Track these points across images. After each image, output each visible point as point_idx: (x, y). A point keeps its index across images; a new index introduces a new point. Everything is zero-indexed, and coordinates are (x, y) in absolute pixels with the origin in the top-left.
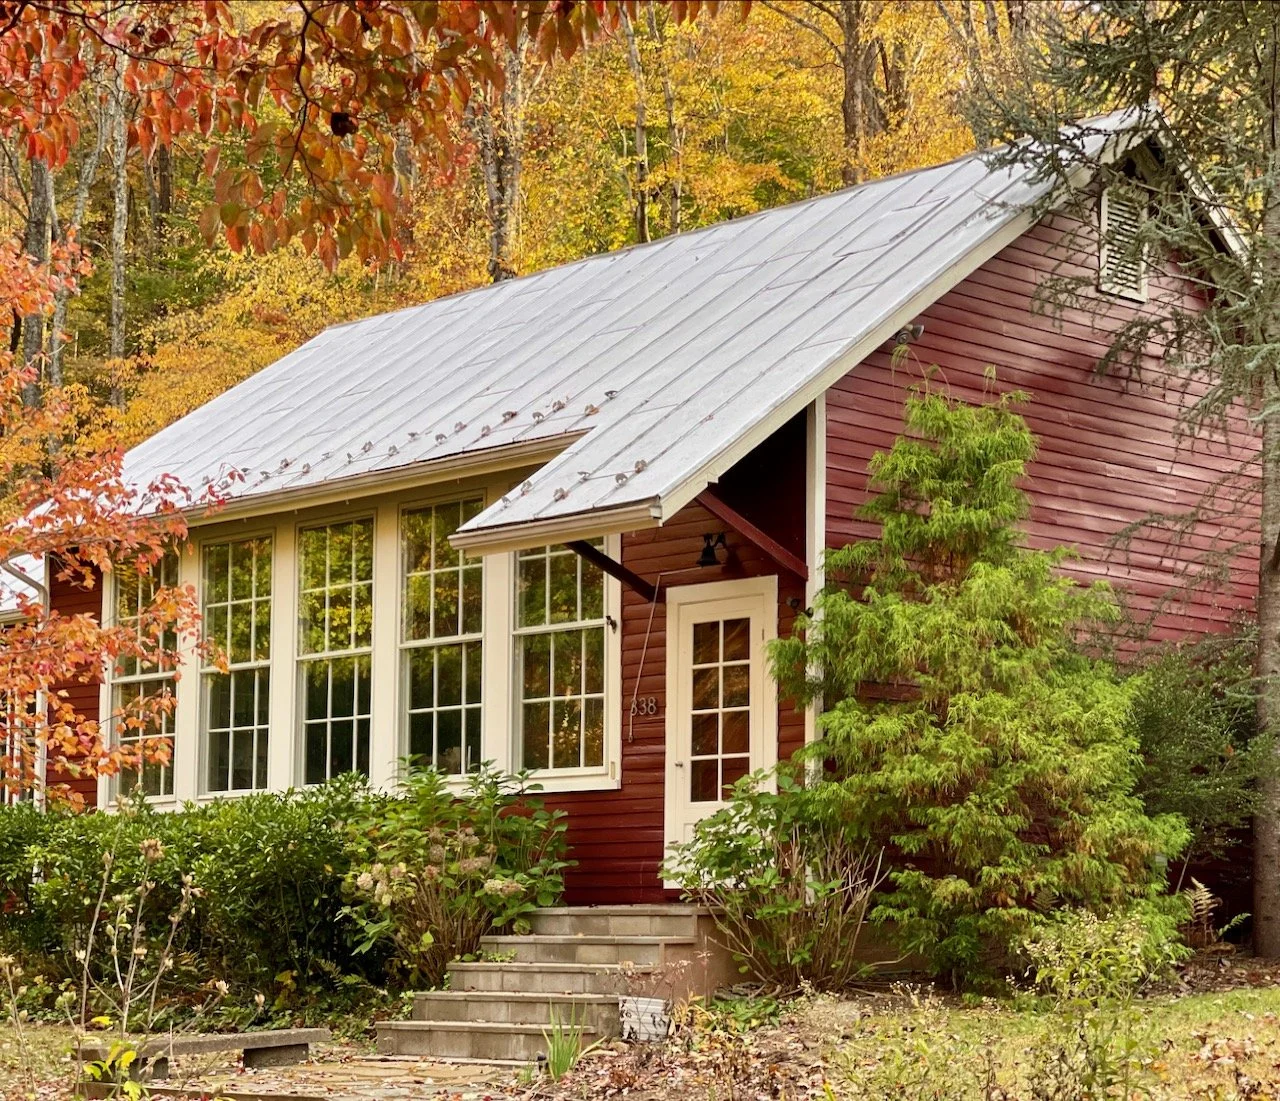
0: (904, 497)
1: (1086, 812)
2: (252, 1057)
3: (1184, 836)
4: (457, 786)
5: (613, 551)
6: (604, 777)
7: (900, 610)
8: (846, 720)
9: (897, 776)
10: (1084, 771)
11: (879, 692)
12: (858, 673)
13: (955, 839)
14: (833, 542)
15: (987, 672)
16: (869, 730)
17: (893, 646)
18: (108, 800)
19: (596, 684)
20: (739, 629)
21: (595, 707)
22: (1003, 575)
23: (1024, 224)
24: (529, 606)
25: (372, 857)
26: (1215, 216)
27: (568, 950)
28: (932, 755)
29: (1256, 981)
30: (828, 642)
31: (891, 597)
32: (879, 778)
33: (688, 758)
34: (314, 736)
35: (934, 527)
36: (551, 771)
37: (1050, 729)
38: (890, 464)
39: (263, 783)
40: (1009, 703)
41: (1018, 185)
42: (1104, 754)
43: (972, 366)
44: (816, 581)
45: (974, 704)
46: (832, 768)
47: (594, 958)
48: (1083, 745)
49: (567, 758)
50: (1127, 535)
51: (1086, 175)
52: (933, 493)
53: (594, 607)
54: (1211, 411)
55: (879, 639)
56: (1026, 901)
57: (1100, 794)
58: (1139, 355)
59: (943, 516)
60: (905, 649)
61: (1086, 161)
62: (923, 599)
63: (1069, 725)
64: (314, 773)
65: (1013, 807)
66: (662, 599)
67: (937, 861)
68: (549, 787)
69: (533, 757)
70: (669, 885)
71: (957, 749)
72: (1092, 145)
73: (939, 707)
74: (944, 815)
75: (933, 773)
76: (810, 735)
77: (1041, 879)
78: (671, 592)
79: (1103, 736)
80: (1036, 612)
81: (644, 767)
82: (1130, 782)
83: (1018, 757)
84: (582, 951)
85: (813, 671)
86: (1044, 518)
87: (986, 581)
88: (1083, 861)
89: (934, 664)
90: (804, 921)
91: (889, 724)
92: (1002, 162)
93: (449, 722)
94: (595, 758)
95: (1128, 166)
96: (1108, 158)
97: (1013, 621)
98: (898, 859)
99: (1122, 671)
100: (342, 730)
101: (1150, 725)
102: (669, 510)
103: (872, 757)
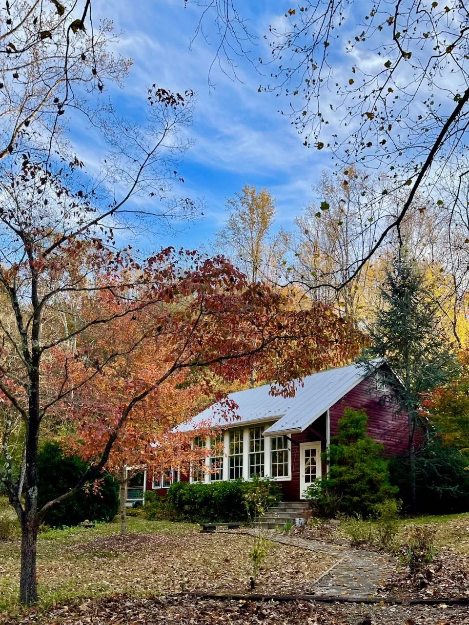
0: (345, 427)
1: (380, 485)
2: (230, 527)
3: (398, 490)
4: (261, 479)
5: (290, 436)
6: (288, 478)
7: (345, 448)
8: (335, 468)
9: (346, 478)
10: (380, 477)
11: (342, 462)
12: (337, 459)
13: (357, 489)
14: (331, 435)
15: (361, 459)
16: (340, 469)
17: (344, 454)
18: (191, 481)
19: (286, 460)
20: (314, 452)
21: (286, 466)
22: (363, 441)
23: (363, 378)
24: (273, 447)
25: (247, 493)
26: (397, 377)
27: (284, 510)
28: (352, 474)
29: (412, 518)
30: (331, 453)
31: (343, 445)
32: (342, 478)
33: (304, 475)
34: (232, 470)
35: (350, 433)
36: (278, 477)
37: (373, 470)
38: (342, 421)
39: (221, 479)
40: (365, 465)
41: (362, 372)
42: (383, 474)
43: (355, 403)
44: (328, 442)
45: (359, 465)
46: (333, 476)
47: (290, 511)
48: (379, 472)
49: (281, 475)
50: (384, 434)
51: (374, 370)
52: (350, 427)
53: (286, 446)
54: (398, 412)
55: (341, 453)
56: (369, 501)
57: (383, 482)
58: (384, 401)
59: (352, 431)
60: (346, 455)
61: (374, 367)
62: (349, 445)
63: (377, 469)
64: (231, 477)
65: (367, 484)
66: (299, 445)
67: (354, 493)
68: (278, 480)
69: (274, 474)
70: (301, 498)
71: (356, 473)
72: (374, 364)
73: (353, 466)
74: (354, 485)
75: (352, 477)
76: (328, 471)
77: (372, 497)
78: (301, 444)
79: (383, 471)
80: (369, 448)
81: (296, 476)
82: (388, 479)
83: (368, 475)
84: (288, 510)
85: (328, 459)
86: (369, 431)
87: (361, 442)
88: (380, 494)
89: (351, 457)
90: (328, 505)
91: (343, 468)
92: (358, 367)
93: (258, 468)
94: (286, 474)
95: (381, 367)
96: (378, 367)
97: (366, 450)
98: (346, 493)
99: (385, 459)
100: (237, 469)
101: (391, 469)
102: (303, 429)
103: (341, 474)
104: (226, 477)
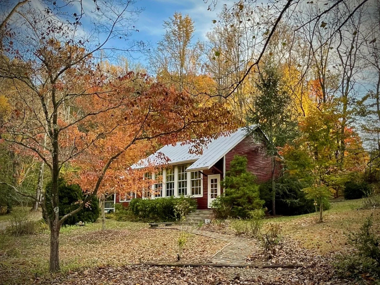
0: (234, 166)
1: (254, 199)
2: (166, 225)
3: (265, 202)
4: (185, 197)
5: (202, 171)
6: (201, 196)
7: (234, 178)
8: (228, 190)
9: (234, 196)
10: (254, 195)
11: (232, 187)
12: (230, 185)
13: (240, 203)
14: (226, 170)
15: (243, 185)
16: (231, 190)
17: (233, 182)
18: (143, 198)
19: (200, 186)
20: (216, 180)
21: (200, 188)
22: (245, 174)
23: (245, 137)
24: (192, 178)
25: (176, 205)
26: (265, 135)
27: (198, 214)
28: (238, 193)
29: (272, 218)
30: (226, 181)
31: (233, 177)
32: (232, 196)
33: (211, 194)
34: (168, 191)
35: (237, 169)
36: (195, 195)
37: (250, 191)
38: (232, 162)
39: (161, 196)
40: (246, 188)
41: (245, 132)
42: (256, 193)
43: (240, 151)
44: (224, 175)
45: (242, 188)
46: (227, 195)
47: (201, 215)
48: (254, 192)
49: (197, 194)
50: (258, 169)
51: (252, 131)
52: (237, 166)
53: (200, 177)
54: (266, 156)
55: (232, 181)
56: (248, 209)
57: (255, 198)
58: (258, 150)
59: (238, 168)
60: (235, 182)
61: (252, 130)
62: (236, 177)
63: (252, 190)
64: (167, 195)
65: (246, 199)
66: (207, 176)
67: (239, 205)
68: (195, 197)
69: (193, 193)
70: (208, 207)
71: (240, 193)
72: (252, 128)
73: (238, 188)
74: (239, 200)
75: (238, 195)
76: (224, 192)
77: (249, 207)
78: (208, 175)
79: (256, 191)
80: (248, 178)
81: (205, 194)
82: (259, 196)
83: (247, 194)
84: (200, 215)
85: (224, 184)
86: (248, 168)
87: (243, 175)
88: (254, 205)
89: (237, 184)
90: (224, 211)
91: (233, 190)
92: (243, 130)
93: (183, 190)
94: (200, 193)
95: (256, 130)
96: (254, 130)
97: (246, 179)
98: (234, 204)
99: (257, 184)
100: (171, 191)
101: (261, 190)
102: (209, 168)
103: (231, 194)
104: (164, 195)
